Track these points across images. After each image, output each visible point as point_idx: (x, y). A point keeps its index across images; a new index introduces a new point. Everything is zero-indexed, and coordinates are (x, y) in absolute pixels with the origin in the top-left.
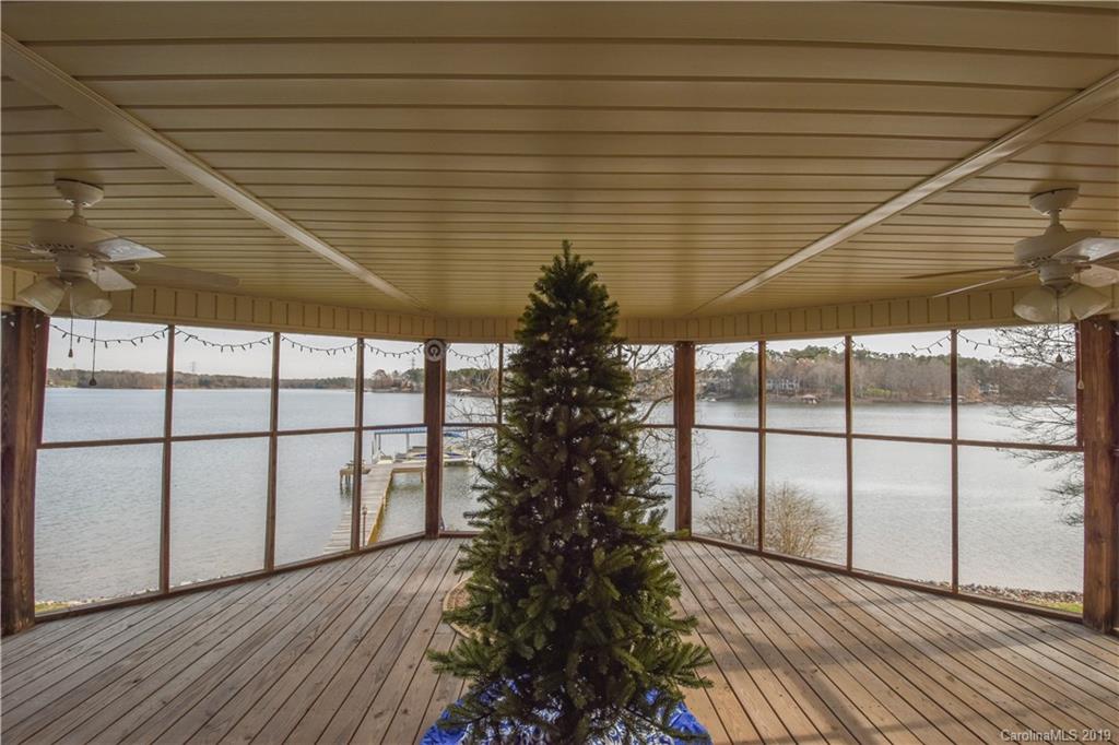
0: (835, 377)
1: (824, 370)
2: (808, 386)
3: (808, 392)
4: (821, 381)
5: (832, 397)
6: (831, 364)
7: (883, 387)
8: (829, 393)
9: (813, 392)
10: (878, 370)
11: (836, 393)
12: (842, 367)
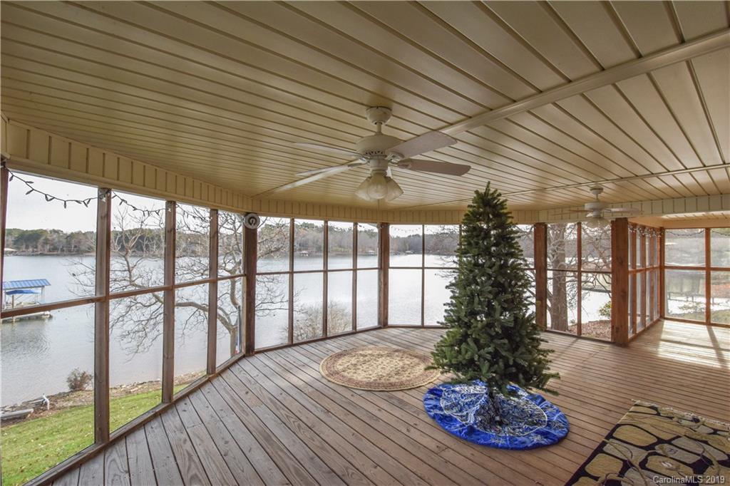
0: (317, 241)
1: (312, 237)
2: (303, 246)
3: (304, 250)
4: (310, 243)
5: (316, 252)
6: (315, 233)
7: (340, 247)
8: (314, 250)
9: (306, 250)
10: (339, 236)
11: (319, 249)
12: (321, 236)
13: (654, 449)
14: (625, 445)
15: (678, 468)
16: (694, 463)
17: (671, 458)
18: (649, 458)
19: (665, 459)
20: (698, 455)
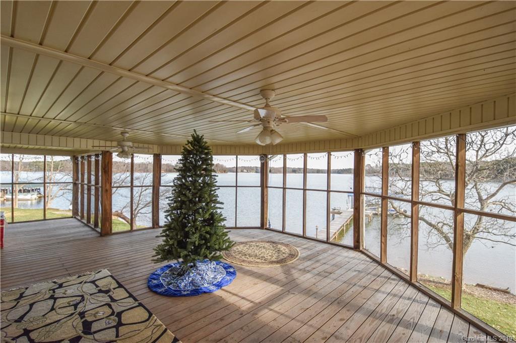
13: (116, 316)
14: (129, 307)
15: (95, 316)
16: (91, 325)
17: (104, 318)
18: (111, 311)
19: (105, 316)
20: (95, 332)
